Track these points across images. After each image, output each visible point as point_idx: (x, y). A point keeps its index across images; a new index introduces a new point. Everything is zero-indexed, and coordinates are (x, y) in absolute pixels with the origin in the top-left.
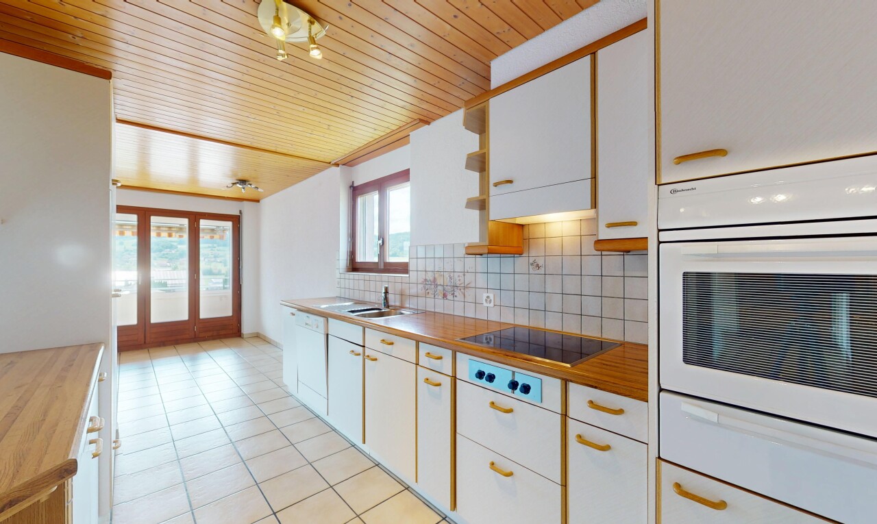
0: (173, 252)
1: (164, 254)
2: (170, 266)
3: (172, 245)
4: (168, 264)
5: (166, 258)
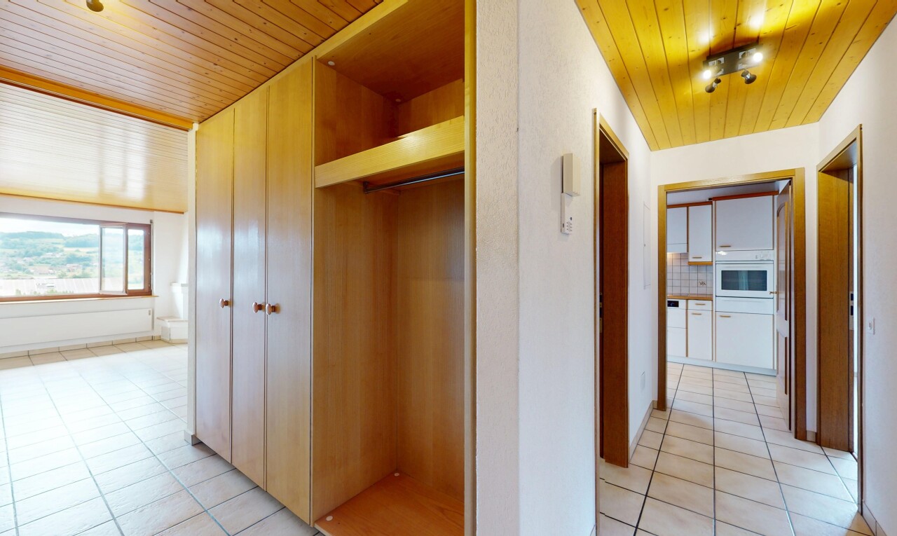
0: (58, 256)
1: (44, 259)
2: (54, 274)
3: (54, 248)
4: (51, 271)
5: (47, 263)
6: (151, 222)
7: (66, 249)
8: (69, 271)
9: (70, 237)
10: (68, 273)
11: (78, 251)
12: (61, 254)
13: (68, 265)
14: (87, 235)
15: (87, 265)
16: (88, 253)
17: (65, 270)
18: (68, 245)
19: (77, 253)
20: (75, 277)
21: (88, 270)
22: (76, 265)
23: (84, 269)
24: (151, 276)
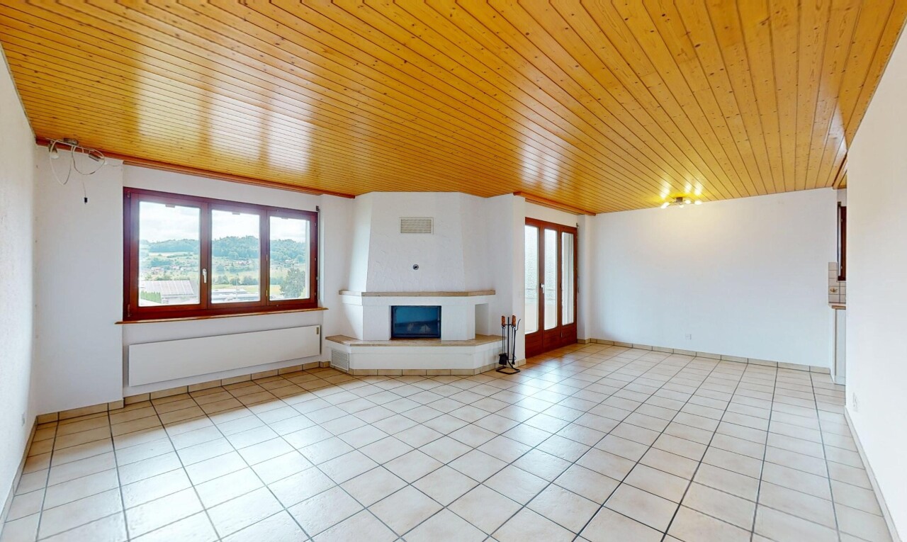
6: (317, 208)
7: (151, 254)
8: (153, 273)
9: (154, 243)
10: (152, 276)
11: (160, 255)
12: (147, 258)
13: (153, 269)
14: (168, 241)
15: (168, 269)
16: (168, 257)
17: (150, 273)
18: (153, 250)
19: (159, 258)
20: (159, 279)
21: (168, 273)
22: (159, 268)
23: (165, 272)
24: (317, 281)
